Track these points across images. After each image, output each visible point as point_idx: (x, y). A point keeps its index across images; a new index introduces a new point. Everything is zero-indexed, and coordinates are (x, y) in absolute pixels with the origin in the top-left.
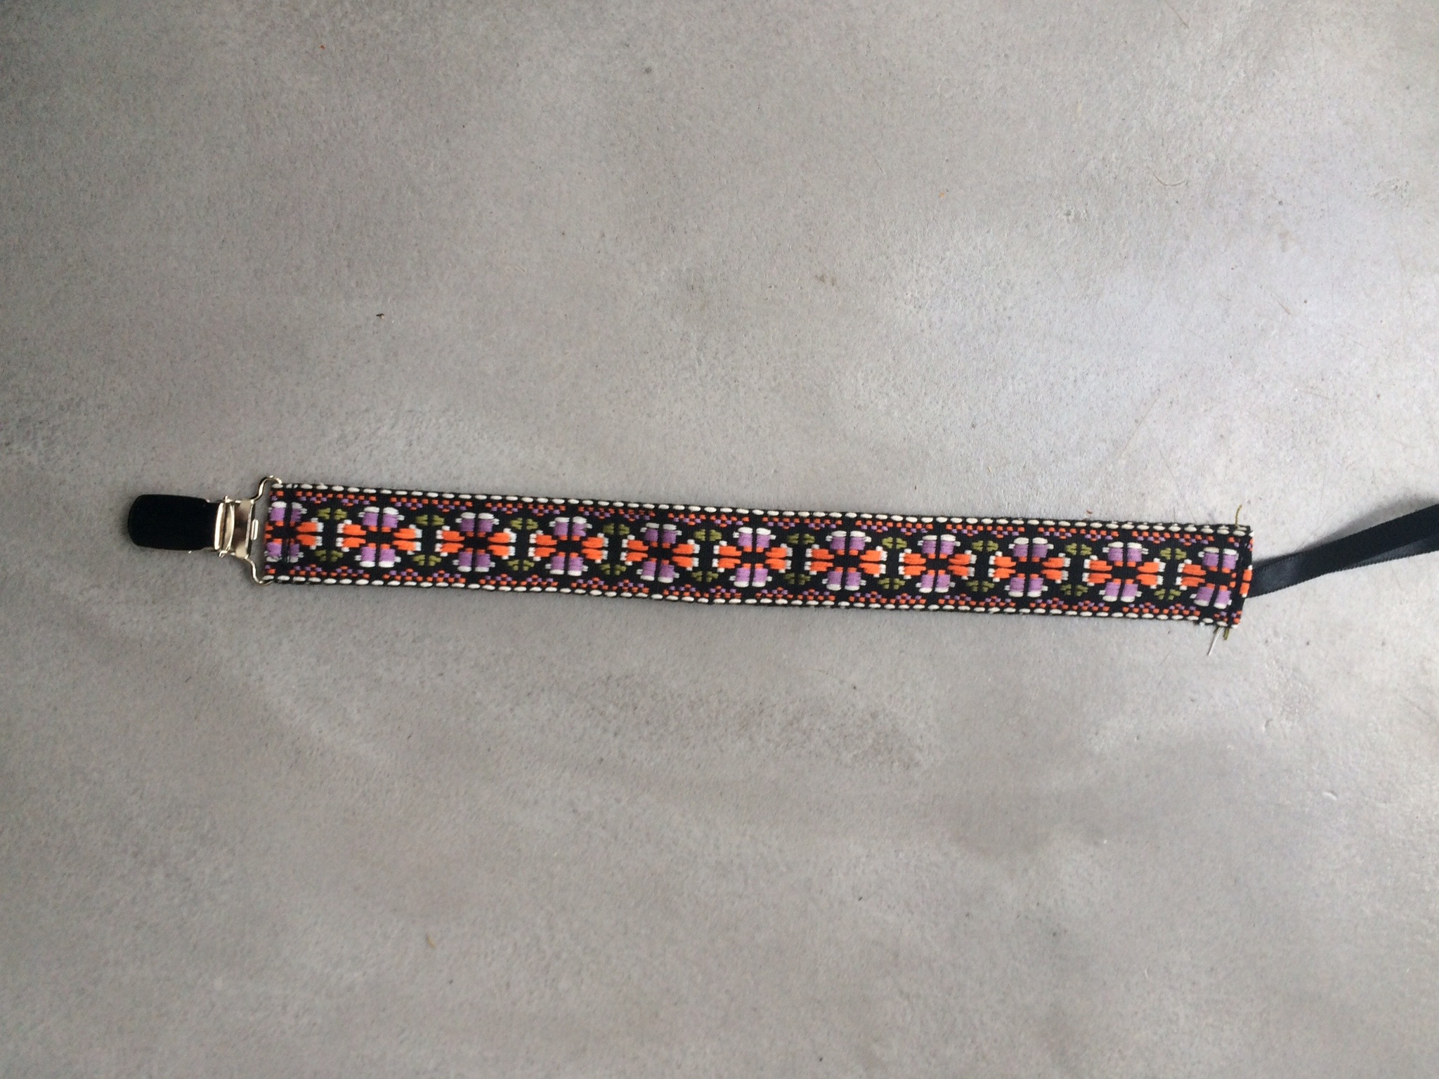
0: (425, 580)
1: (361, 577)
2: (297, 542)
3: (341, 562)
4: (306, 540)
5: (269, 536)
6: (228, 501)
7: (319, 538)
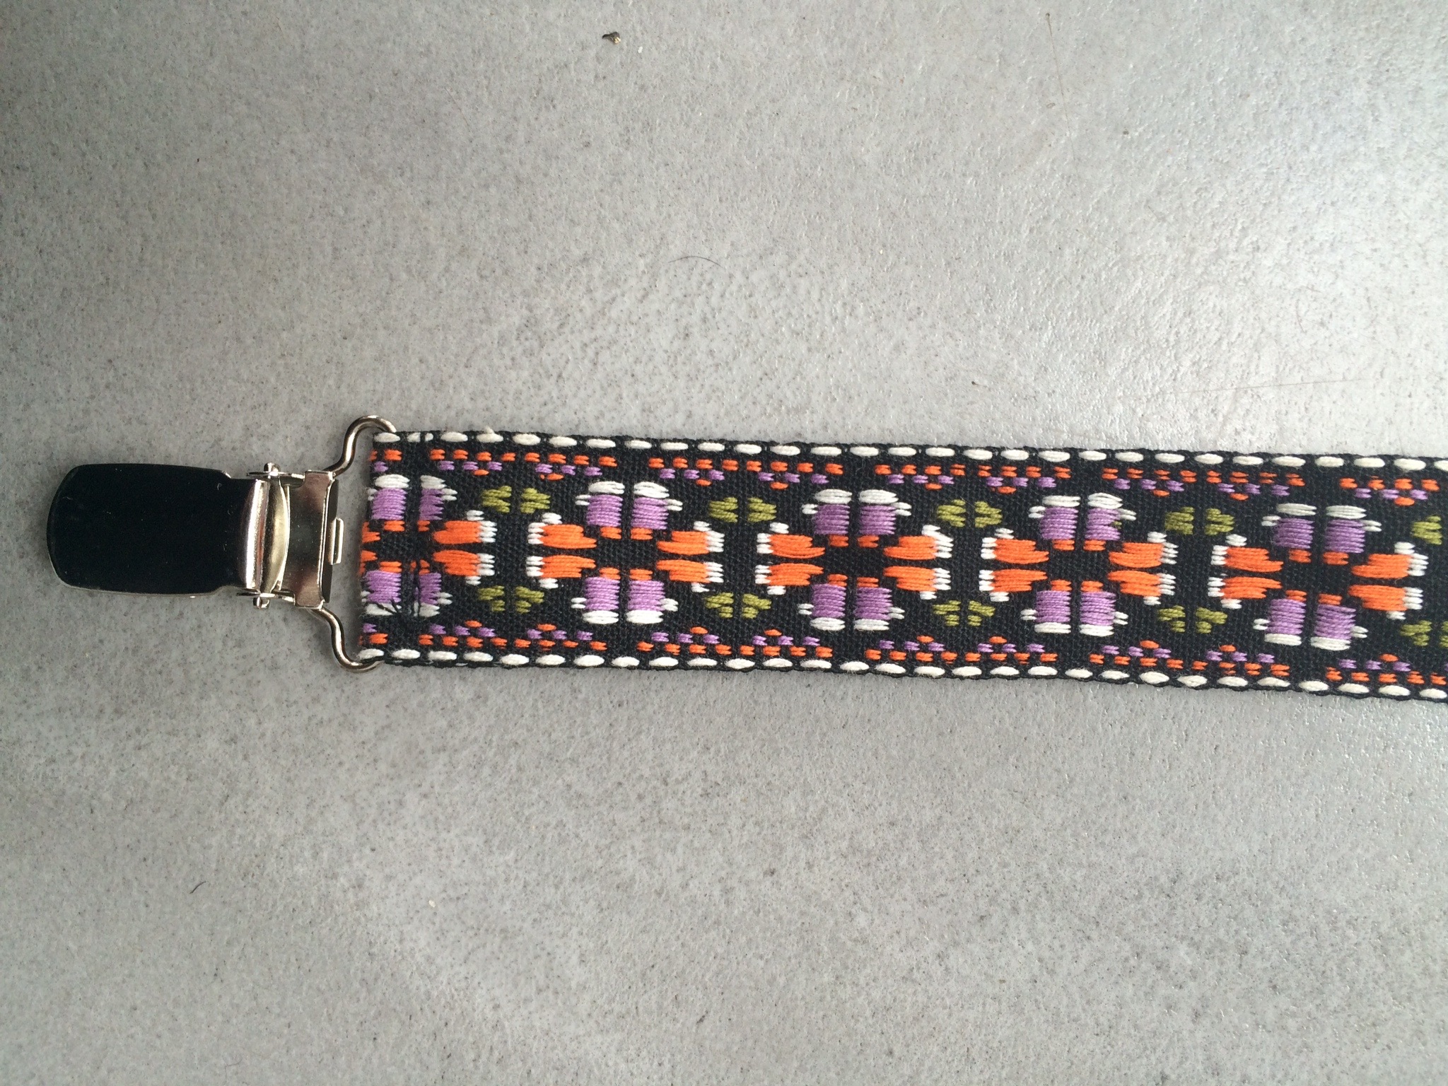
0: (736, 654)
1: (586, 649)
2: (436, 567)
3: (539, 614)
4: (456, 562)
5: (370, 556)
6: (274, 473)
7: (487, 558)
